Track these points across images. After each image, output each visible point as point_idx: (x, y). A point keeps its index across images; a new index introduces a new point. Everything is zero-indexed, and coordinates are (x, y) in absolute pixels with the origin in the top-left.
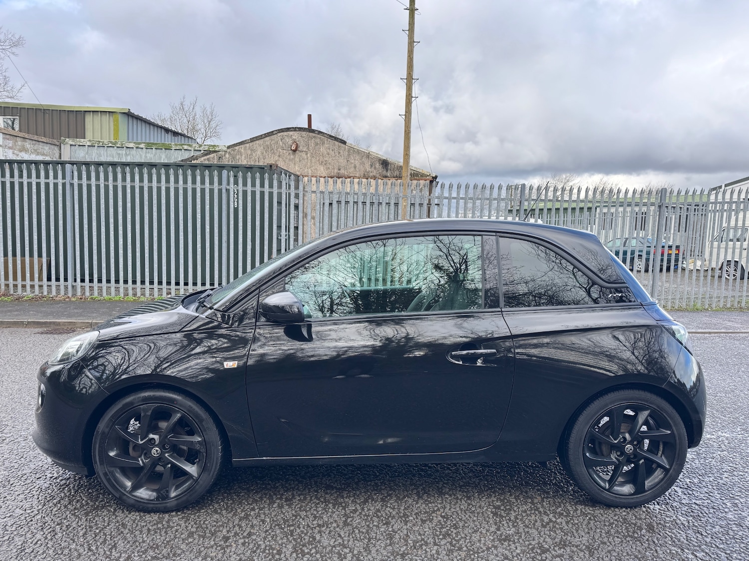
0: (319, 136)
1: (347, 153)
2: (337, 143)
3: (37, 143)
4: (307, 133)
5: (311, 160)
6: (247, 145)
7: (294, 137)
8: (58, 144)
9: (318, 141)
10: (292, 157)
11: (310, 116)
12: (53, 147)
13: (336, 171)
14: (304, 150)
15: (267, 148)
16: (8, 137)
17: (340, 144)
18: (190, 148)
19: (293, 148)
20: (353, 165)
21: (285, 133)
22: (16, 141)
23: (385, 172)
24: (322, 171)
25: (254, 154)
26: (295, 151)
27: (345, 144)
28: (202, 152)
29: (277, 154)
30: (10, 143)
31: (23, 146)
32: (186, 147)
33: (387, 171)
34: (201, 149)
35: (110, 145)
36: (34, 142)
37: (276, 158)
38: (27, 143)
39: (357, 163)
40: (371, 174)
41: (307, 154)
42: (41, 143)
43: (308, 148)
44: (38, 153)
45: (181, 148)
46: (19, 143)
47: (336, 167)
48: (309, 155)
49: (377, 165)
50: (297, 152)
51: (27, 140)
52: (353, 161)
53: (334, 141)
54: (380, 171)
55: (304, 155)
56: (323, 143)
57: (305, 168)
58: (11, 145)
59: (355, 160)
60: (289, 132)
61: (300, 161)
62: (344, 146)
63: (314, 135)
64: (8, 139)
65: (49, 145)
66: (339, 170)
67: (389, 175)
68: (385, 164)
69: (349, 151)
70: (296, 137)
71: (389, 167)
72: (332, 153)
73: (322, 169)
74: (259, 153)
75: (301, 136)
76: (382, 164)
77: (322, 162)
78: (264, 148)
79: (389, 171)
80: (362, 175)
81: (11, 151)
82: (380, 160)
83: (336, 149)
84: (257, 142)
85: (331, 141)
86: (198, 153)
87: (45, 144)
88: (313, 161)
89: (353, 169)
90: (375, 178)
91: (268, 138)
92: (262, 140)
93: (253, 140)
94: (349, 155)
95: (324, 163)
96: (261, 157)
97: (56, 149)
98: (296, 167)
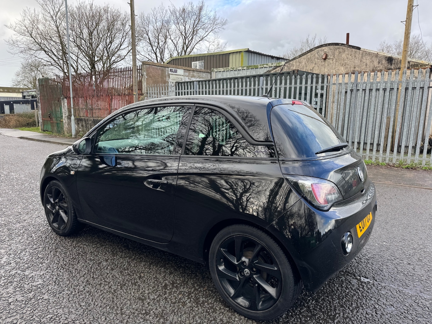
0: (342, 47)
1: (361, 56)
2: (354, 50)
3: (200, 72)
4: (334, 46)
5: (335, 64)
6: (297, 60)
7: (325, 50)
8: (210, 72)
9: (341, 50)
10: (323, 63)
11: (348, 35)
12: (207, 74)
13: (352, 69)
14: (331, 58)
15: (309, 60)
16: (186, 71)
17: (356, 50)
18: (267, 66)
19: (324, 57)
20: (365, 64)
21: (320, 49)
22: (190, 73)
23: (390, 66)
24: (342, 70)
25: (301, 65)
26: (325, 59)
27: (360, 50)
28: (273, 67)
29: (314, 63)
30: (187, 74)
31: (193, 75)
32: (265, 66)
33: (391, 65)
34: (273, 66)
35: (231, 70)
36: (198, 72)
37: (314, 65)
38: (195, 73)
39: (368, 62)
40: (379, 69)
41: (333, 60)
42: (201, 73)
43: (334, 57)
44: (200, 77)
45: (263, 66)
46: (191, 73)
47: (352, 66)
48: (334, 61)
49: (384, 62)
50: (327, 59)
51: (195, 72)
52: (365, 61)
53: (352, 49)
54: (386, 66)
55: (331, 61)
56: (345, 51)
57: (331, 69)
58: (187, 75)
59: (367, 60)
60: (322, 48)
61: (328, 65)
62: (359, 51)
63: (338, 47)
64: (186, 72)
65: (205, 73)
66: (355, 68)
67: (392, 68)
68: (390, 60)
69: (362, 54)
70: (327, 50)
71: (393, 62)
72: (350, 57)
73: (343, 69)
74: (303, 63)
75: (330, 49)
76: (388, 60)
77: (343, 64)
78: (307, 60)
79: (393, 65)
80: (371, 70)
81: (187, 77)
82: (386, 57)
83: (353, 54)
84: (303, 57)
85: (350, 49)
86: (271, 69)
87: (204, 73)
88: (337, 64)
89: (364, 66)
90: (381, 71)
91: (309, 54)
92: (306, 55)
93: (300, 56)
94: (362, 57)
95: (344, 65)
96: (305, 66)
97: (209, 75)
98: (326, 69)
